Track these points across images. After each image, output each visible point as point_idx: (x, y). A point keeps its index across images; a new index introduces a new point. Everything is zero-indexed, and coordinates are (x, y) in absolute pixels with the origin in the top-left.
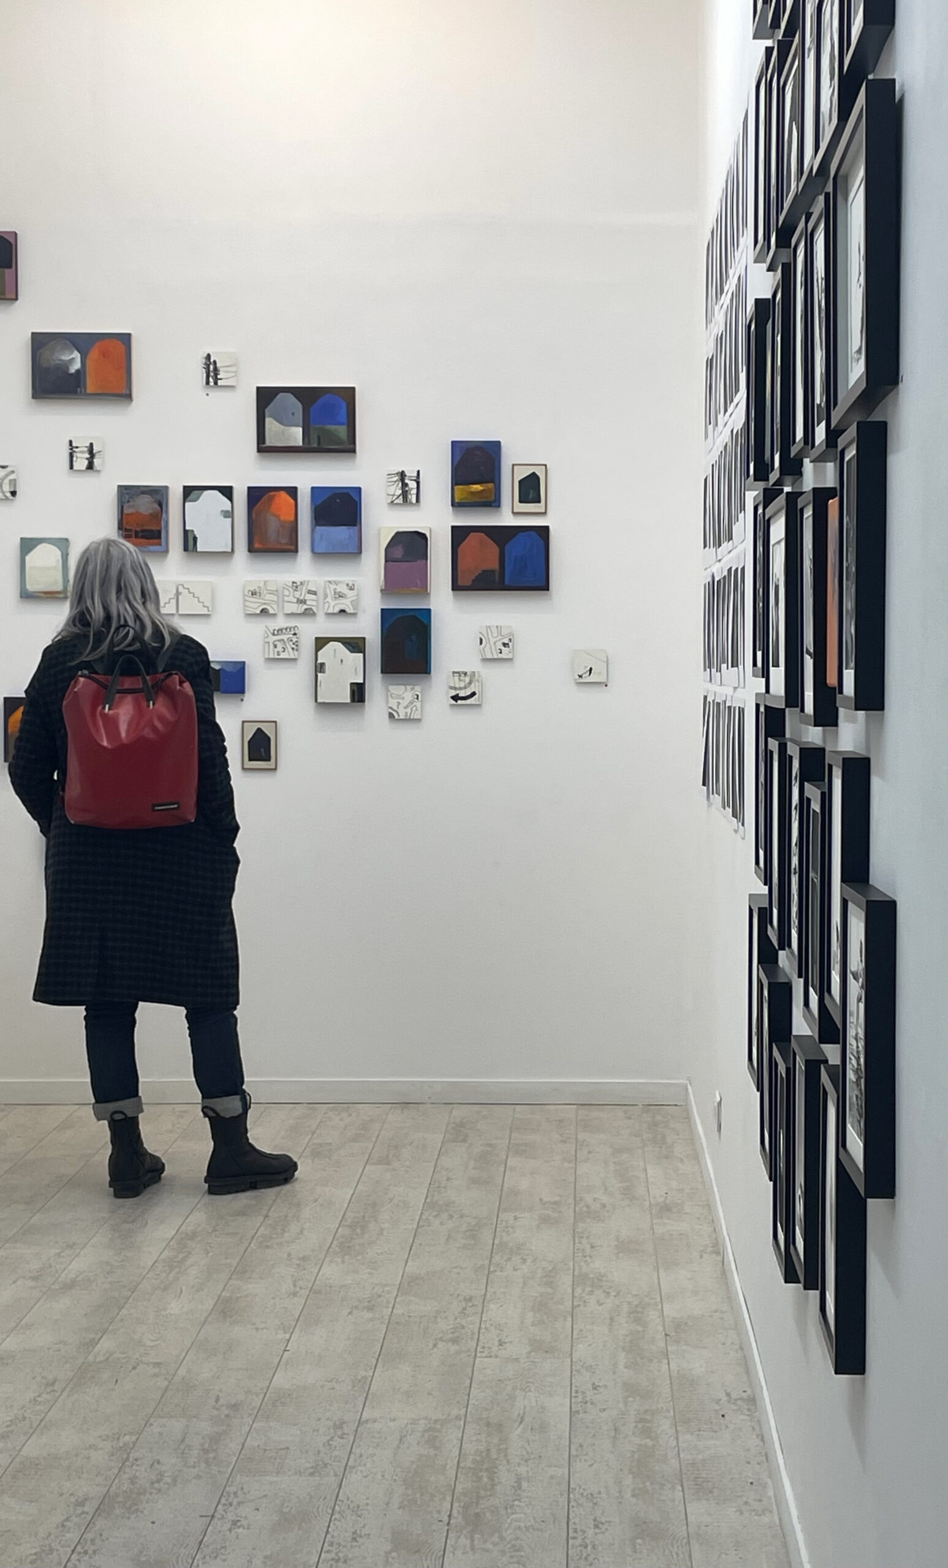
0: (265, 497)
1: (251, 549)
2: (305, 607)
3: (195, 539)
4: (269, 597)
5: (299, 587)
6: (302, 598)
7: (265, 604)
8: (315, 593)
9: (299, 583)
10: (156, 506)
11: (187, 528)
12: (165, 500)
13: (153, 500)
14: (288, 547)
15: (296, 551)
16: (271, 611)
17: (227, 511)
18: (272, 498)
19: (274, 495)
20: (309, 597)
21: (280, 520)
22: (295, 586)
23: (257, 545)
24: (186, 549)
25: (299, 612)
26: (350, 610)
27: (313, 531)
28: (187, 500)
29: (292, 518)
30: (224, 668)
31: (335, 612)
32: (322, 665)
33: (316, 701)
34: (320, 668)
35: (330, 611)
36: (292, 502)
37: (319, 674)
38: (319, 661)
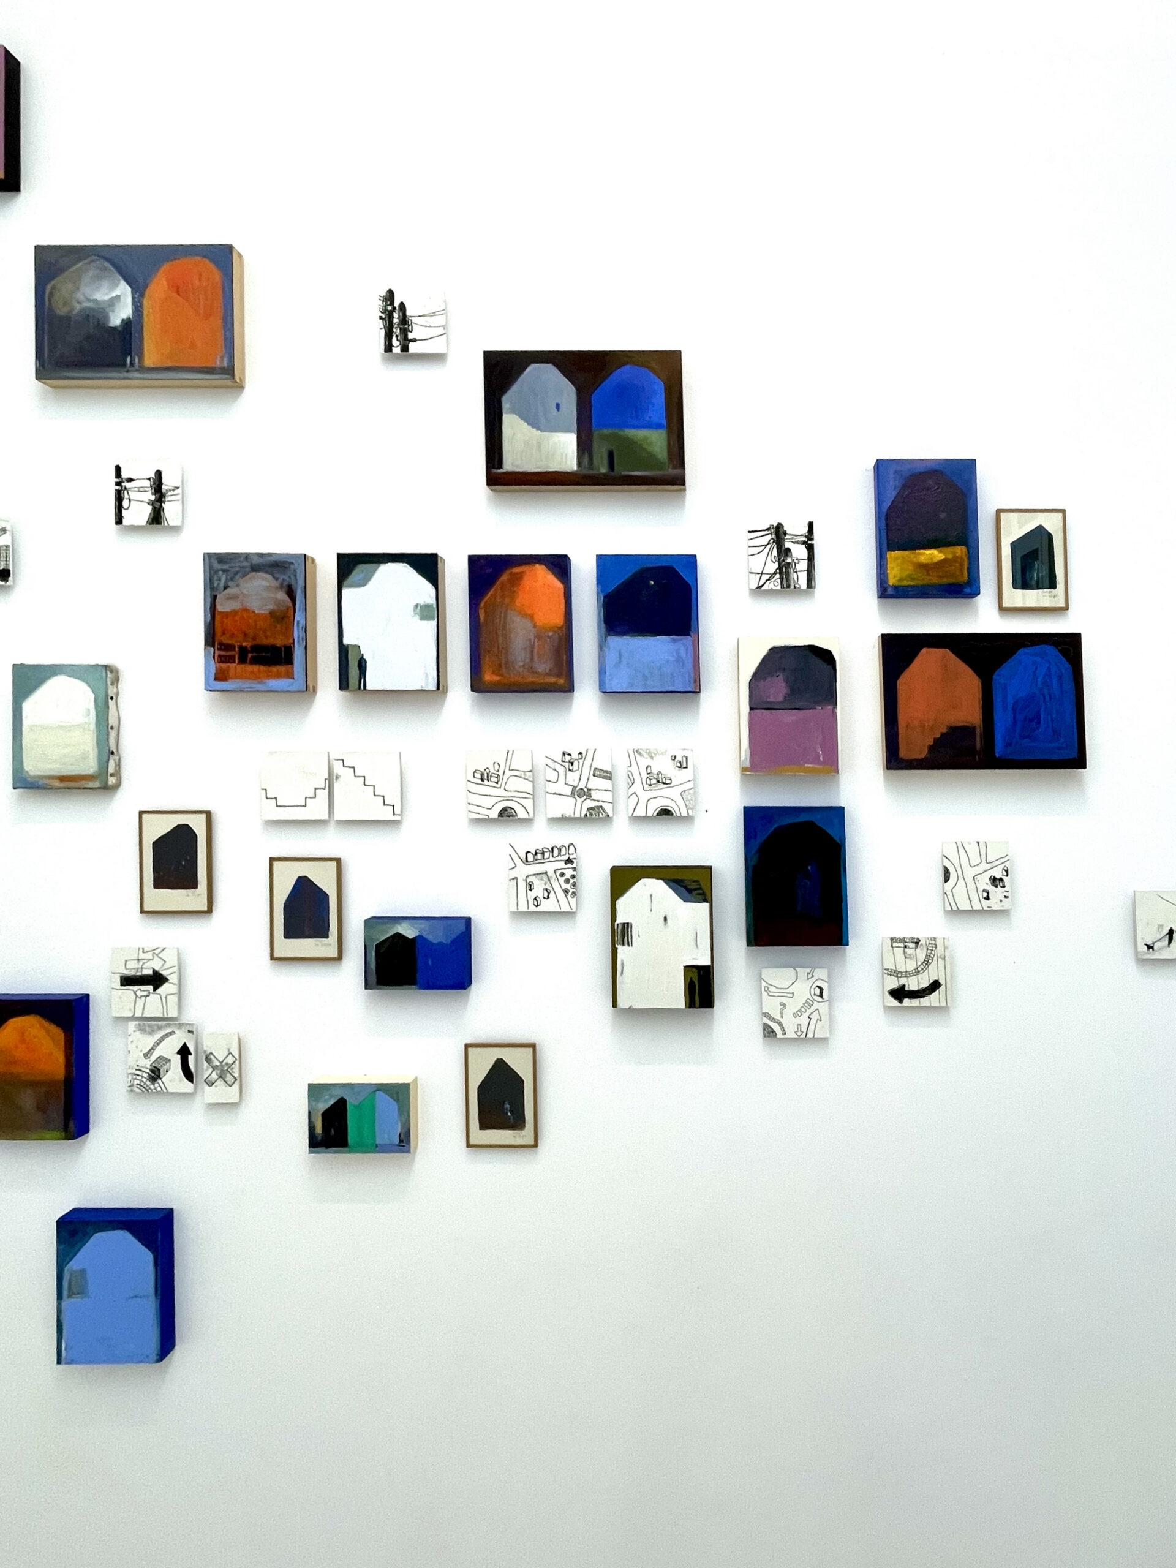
0: (505, 577)
1: (478, 685)
2: (589, 804)
3: (362, 665)
4: (515, 784)
5: (576, 763)
6: (582, 785)
7: (508, 799)
8: (607, 775)
9: (575, 756)
10: (282, 596)
11: (346, 641)
12: (301, 583)
13: (276, 584)
14: (553, 680)
15: (568, 688)
16: (521, 814)
17: (427, 606)
18: (517, 580)
19: (523, 572)
20: (596, 783)
21: (535, 626)
22: (569, 761)
23: (488, 677)
24: (344, 685)
25: (577, 815)
26: (679, 809)
27: (601, 647)
28: (345, 583)
29: (560, 620)
30: (424, 934)
31: (650, 814)
32: (626, 927)
33: (615, 1005)
34: (621, 934)
35: (639, 811)
36: (560, 586)
37: (620, 948)
38: (620, 920)
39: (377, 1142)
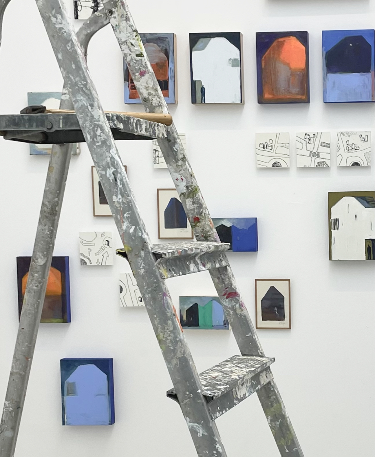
0: (275, 43)
1: (261, 101)
2: (319, 160)
3: (203, 90)
4: (280, 150)
5: (312, 139)
6: (315, 151)
7: (277, 158)
8: (328, 145)
9: (311, 136)
10: (163, 55)
11: (194, 79)
12: (171, 48)
13: (159, 49)
14: (299, 97)
15: (307, 101)
16: (284, 165)
17: (236, 60)
18: (282, 44)
19: (284, 41)
20: (322, 149)
21: (290, 69)
22: (308, 138)
23: (267, 96)
24: (194, 101)
25: (313, 166)
26: (363, 162)
27: (324, 79)
28: (194, 48)
29: (303, 66)
30: (235, 225)
31: (348, 165)
32: (336, 221)
33: (330, 259)
34: (334, 224)
35: (343, 164)
36: (304, 48)
37: (333, 231)
38: (333, 217)
39: (213, 324)
